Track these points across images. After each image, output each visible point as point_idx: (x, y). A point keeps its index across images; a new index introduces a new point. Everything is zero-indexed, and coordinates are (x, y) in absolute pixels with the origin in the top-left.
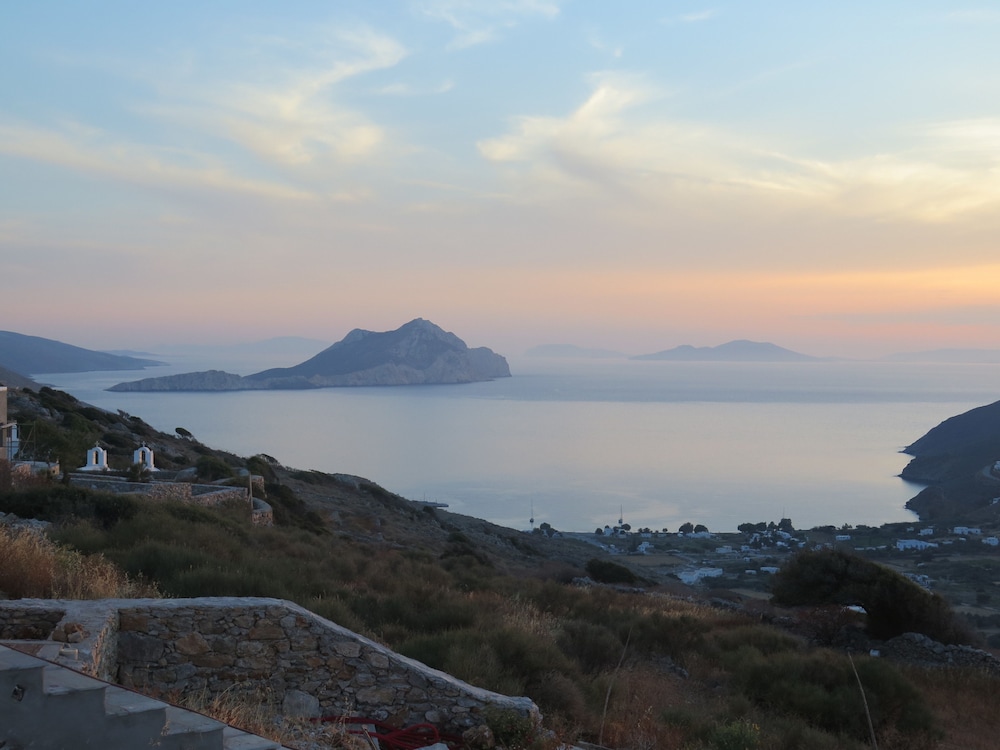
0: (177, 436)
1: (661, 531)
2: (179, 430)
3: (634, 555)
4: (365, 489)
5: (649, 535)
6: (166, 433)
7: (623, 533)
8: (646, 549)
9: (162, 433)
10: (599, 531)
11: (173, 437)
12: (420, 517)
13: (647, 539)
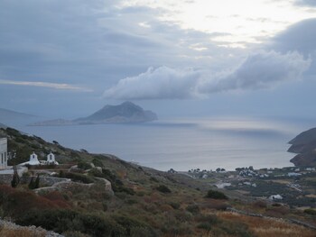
1: (210, 171)
2: (54, 142)
3: (201, 179)
5: (206, 172)
6: (49, 142)
7: (197, 171)
10: (189, 171)
11: (52, 144)
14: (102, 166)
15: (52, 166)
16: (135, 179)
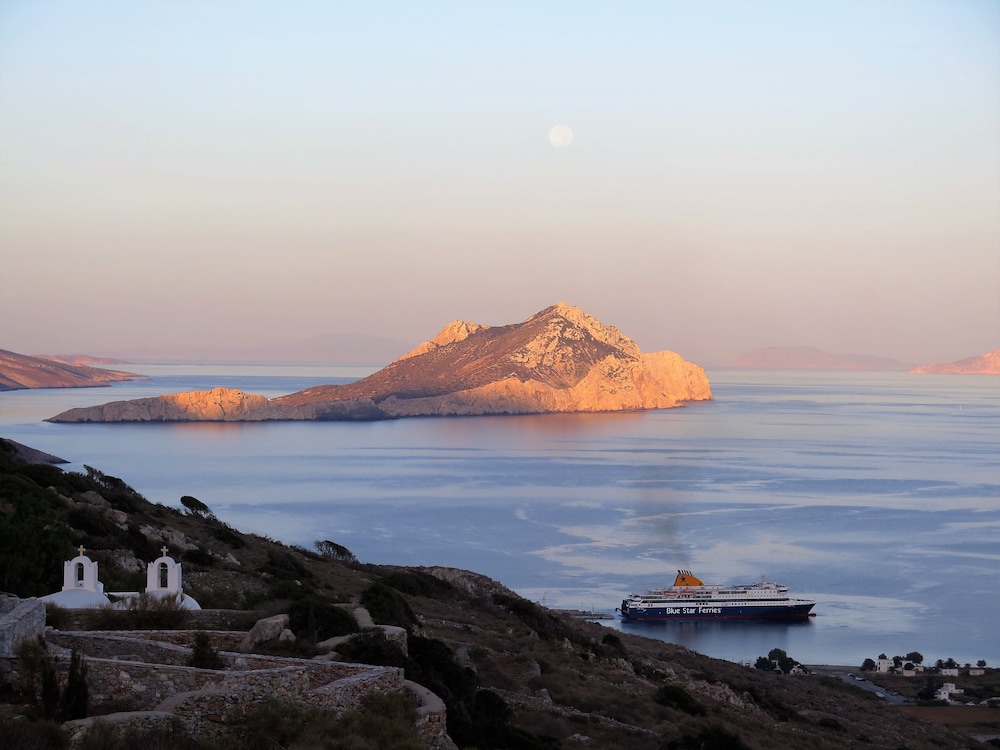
0: (184, 510)
1: (974, 664)
2: (187, 501)
3: (928, 705)
4: (503, 603)
5: (955, 672)
6: (165, 505)
7: (909, 667)
8: (951, 695)
9: (159, 506)
10: (869, 664)
11: (176, 512)
12: (599, 652)
13: (951, 679)
14: (407, 619)
15: (166, 617)
16: (583, 694)
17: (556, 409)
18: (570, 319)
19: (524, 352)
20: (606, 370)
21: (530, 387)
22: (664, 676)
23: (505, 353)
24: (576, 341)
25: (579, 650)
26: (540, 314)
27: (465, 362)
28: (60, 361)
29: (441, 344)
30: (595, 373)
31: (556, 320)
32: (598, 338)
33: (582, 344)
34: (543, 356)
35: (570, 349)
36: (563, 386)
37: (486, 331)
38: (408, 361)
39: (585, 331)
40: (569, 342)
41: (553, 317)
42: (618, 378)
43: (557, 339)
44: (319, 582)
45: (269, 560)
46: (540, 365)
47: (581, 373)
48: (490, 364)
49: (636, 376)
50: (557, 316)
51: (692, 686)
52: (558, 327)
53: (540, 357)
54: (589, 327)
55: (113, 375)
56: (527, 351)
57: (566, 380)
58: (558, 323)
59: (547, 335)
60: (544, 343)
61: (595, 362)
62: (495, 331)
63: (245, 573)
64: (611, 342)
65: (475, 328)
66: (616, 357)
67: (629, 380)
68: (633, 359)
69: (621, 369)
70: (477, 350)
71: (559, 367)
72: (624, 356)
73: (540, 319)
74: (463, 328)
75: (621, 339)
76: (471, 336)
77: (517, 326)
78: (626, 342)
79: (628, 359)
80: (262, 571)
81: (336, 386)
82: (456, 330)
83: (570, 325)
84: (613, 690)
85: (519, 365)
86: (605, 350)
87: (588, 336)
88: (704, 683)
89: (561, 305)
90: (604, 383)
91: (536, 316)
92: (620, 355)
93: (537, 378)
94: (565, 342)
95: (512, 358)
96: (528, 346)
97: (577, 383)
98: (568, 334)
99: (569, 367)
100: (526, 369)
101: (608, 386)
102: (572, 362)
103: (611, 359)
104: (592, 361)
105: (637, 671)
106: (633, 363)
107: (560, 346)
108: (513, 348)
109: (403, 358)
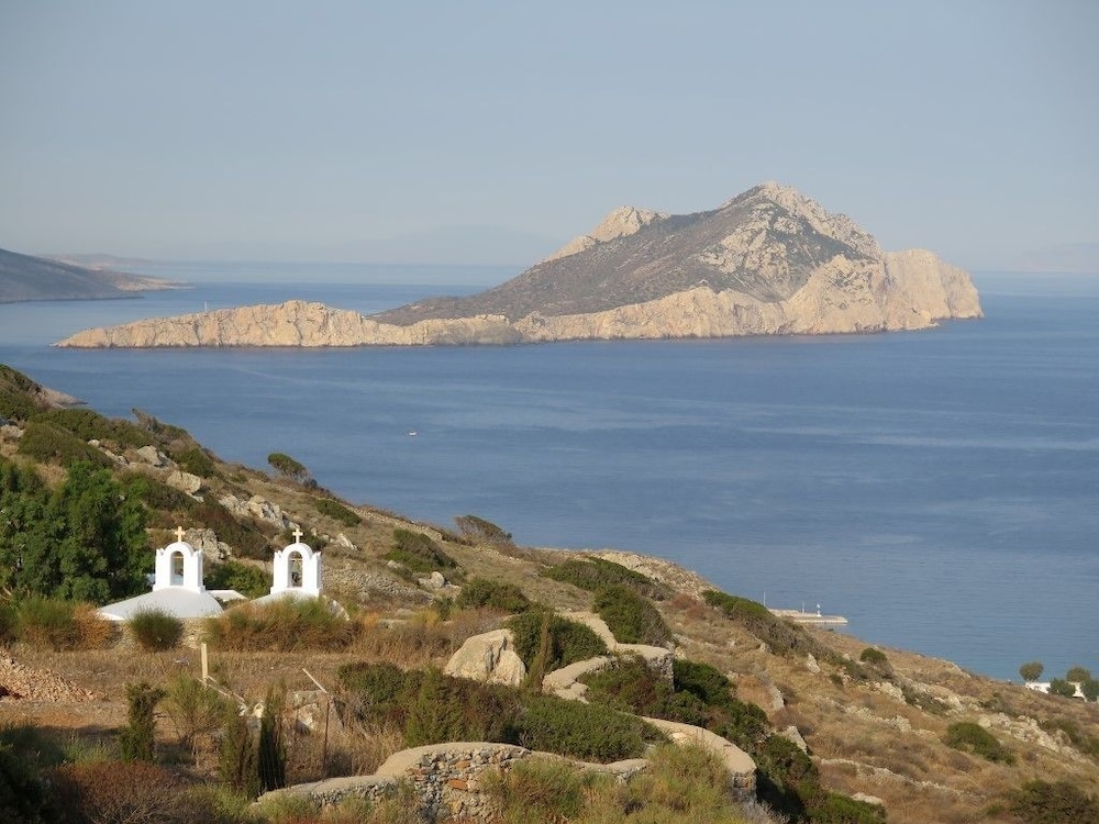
0: (272, 473)
4: (718, 604)
11: (262, 475)
12: (855, 673)
16: (846, 733)
17: (762, 331)
18: (784, 204)
19: (719, 250)
20: (833, 275)
21: (726, 299)
22: (946, 707)
23: (690, 252)
24: (791, 236)
25: (829, 669)
26: (741, 198)
27: (636, 265)
28: (71, 263)
29: (603, 239)
30: (817, 280)
31: (763, 206)
32: (822, 232)
33: (799, 239)
34: (745, 256)
35: (783, 246)
36: (772, 298)
37: (666, 221)
38: (557, 262)
39: (803, 221)
40: (782, 237)
41: (758, 202)
42: (849, 287)
43: (764, 232)
44: (465, 574)
45: (395, 543)
46: (740, 269)
47: (798, 280)
48: (670, 267)
49: (875, 284)
50: (765, 200)
51: (985, 722)
52: (766, 216)
53: (741, 259)
54: (809, 216)
55: (146, 283)
56: (722, 249)
57: (777, 288)
58: (766, 210)
59: (750, 226)
60: (746, 238)
61: (818, 265)
62: (677, 222)
63: (364, 560)
64: (840, 236)
65: (649, 218)
66: (847, 257)
67: (866, 289)
68: (870, 260)
69: (854, 274)
70: (652, 247)
71: (768, 271)
72: (859, 256)
73: (741, 205)
74: (634, 217)
75: (853, 233)
76: (644, 227)
77: (709, 215)
78: (860, 236)
79: (864, 261)
80: (388, 557)
81: (456, 298)
82: (623, 220)
83: (784, 213)
84: (883, 728)
85: (712, 269)
86: (831, 247)
87: (808, 228)
88: (1002, 718)
89: (771, 185)
90: (829, 294)
91: (735, 201)
92: (852, 254)
93: (737, 287)
94: (775, 236)
95: (702, 259)
96: (724, 242)
97: (792, 294)
98: (779, 226)
99: (781, 272)
100: (721, 274)
101: (837, 296)
102: (785, 264)
103: (840, 261)
104: (813, 263)
105: (910, 701)
106: (871, 266)
107: (768, 242)
108: (703, 245)
109: (551, 258)
